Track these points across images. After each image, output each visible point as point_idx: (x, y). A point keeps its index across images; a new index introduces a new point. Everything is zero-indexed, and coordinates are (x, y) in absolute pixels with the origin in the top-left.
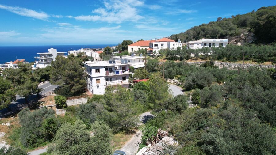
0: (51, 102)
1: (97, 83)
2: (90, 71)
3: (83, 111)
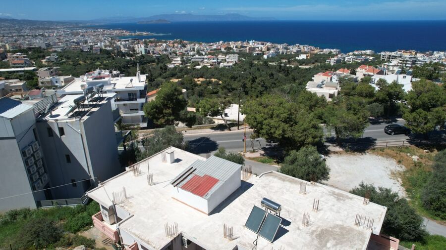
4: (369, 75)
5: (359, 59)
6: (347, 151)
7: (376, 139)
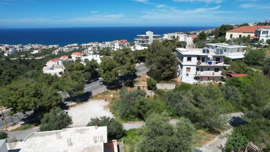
0: (144, 83)
1: (186, 71)
2: (181, 58)
3: (170, 98)
4: (79, 57)
5: (71, 49)
6: (78, 103)
7: (91, 92)
